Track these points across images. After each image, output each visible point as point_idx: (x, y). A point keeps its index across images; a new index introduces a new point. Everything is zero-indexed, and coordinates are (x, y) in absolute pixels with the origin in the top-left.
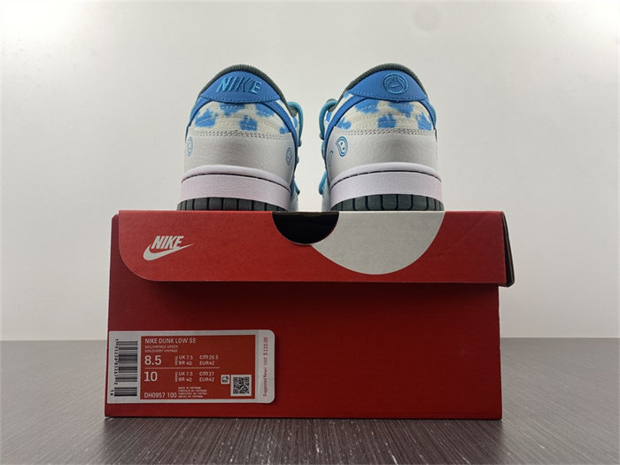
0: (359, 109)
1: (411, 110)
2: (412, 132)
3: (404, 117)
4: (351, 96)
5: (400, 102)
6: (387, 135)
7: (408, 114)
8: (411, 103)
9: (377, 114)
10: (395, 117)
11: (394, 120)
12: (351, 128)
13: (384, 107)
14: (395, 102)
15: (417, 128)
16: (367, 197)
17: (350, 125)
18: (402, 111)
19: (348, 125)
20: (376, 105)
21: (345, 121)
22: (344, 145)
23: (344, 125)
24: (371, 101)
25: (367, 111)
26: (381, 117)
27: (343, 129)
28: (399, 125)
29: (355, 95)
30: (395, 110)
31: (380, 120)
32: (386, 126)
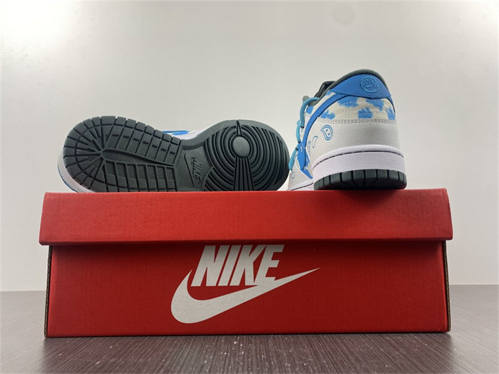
0: (342, 103)
1: (383, 105)
2: (384, 121)
3: (378, 110)
4: (333, 94)
5: (374, 98)
6: (366, 123)
7: (380, 107)
8: (382, 100)
9: (357, 108)
10: (371, 110)
11: (371, 113)
12: (334, 119)
13: (362, 102)
14: (371, 98)
15: (387, 118)
16: (352, 172)
17: (334, 116)
18: (376, 105)
19: (332, 116)
20: (356, 100)
21: (329, 113)
22: (329, 131)
23: (328, 116)
24: (351, 97)
25: (349, 105)
26: (360, 110)
27: (327, 119)
28: (375, 116)
29: (337, 93)
30: (372, 105)
31: (360, 113)
32: (365, 117)
